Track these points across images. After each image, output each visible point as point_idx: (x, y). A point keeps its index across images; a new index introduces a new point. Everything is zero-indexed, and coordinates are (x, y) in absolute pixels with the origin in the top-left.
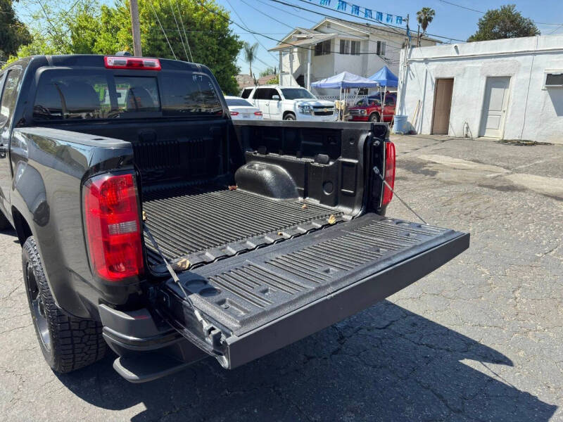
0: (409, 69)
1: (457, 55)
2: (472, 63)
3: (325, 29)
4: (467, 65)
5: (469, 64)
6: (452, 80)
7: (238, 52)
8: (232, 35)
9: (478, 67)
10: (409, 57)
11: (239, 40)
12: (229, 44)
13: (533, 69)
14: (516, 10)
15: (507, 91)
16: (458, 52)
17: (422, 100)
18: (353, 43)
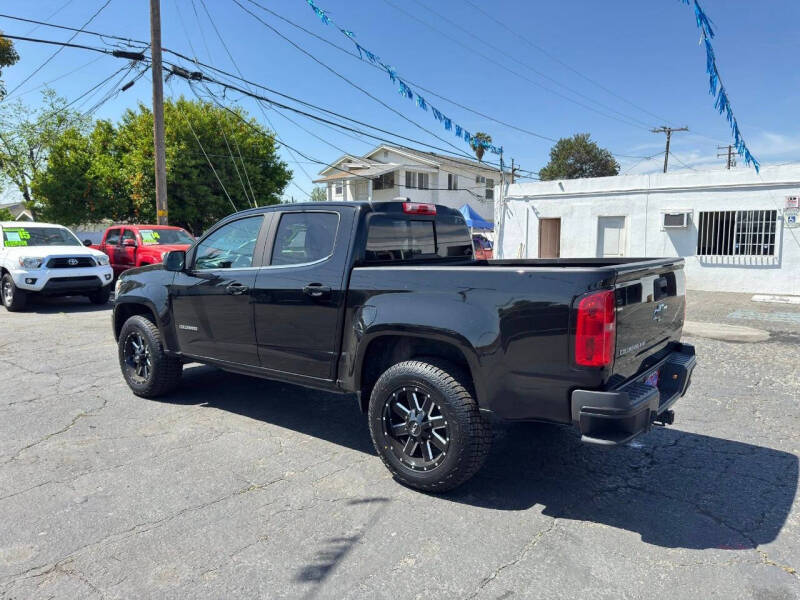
0: (506, 207)
1: (561, 192)
2: (581, 201)
3: (381, 158)
4: (575, 204)
5: (576, 202)
6: (557, 221)
7: (286, 183)
8: (279, 162)
9: (587, 206)
10: (506, 194)
11: (287, 169)
12: (276, 173)
13: (647, 209)
14: (592, 140)
15: (623, 231)
16: (562, 188)
17: (524, 243)
18: (421, 175)
